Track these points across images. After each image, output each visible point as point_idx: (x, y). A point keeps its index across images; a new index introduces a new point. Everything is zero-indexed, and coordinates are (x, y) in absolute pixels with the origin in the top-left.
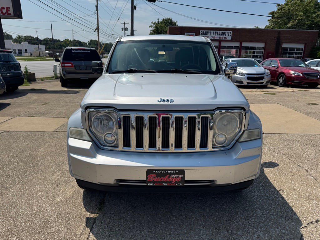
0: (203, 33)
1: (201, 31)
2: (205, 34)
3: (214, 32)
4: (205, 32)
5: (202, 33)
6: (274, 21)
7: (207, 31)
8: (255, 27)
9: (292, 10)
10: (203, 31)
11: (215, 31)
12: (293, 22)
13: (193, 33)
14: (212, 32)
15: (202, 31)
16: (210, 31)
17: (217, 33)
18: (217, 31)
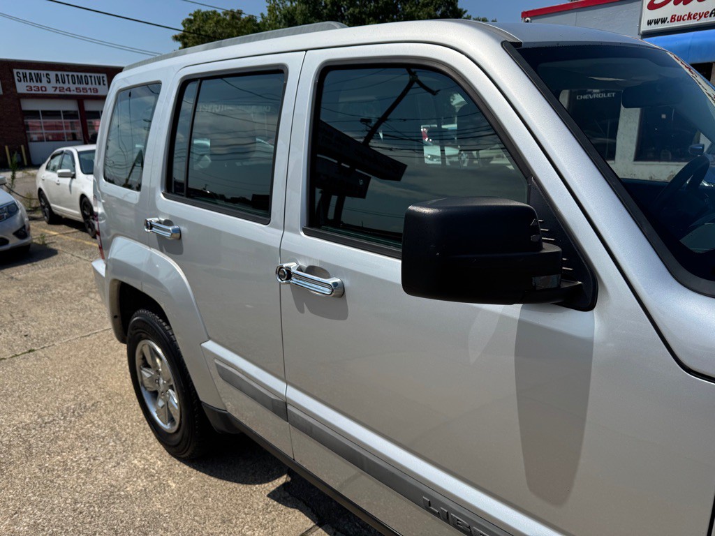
0: (25, 77)
1: (15, 71)
2: (31, 79)
3: (57, 75)
4: (30, 74)
5: (21, 76)
7: (36, 72)
10: (24, 71)
11: (59, 73)
14: (52, 74)
15: (21, 71)
16: (45, 72)
17: (66, 78)
18: (65, 73)
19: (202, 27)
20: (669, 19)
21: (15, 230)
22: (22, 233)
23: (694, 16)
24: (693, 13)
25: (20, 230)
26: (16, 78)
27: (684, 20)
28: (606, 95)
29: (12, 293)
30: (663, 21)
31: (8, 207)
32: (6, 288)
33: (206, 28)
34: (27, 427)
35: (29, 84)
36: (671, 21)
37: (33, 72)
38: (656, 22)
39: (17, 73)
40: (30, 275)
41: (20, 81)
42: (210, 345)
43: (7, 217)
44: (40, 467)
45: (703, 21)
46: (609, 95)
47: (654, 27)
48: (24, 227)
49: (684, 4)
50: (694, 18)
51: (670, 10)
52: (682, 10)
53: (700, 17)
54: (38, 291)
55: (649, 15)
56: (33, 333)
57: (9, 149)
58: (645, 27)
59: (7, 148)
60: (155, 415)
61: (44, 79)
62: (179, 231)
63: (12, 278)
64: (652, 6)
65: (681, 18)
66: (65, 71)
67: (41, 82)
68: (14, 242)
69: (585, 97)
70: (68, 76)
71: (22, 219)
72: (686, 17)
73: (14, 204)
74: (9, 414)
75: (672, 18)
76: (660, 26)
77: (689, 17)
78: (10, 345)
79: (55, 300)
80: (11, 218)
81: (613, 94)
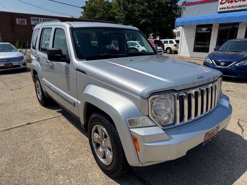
0: (34, 19)
1: (31, 17)
2: (36, 20)
3: (43, 19)
4: (35, 18)
5: (33, 19)
6: (86, 13)
7: (37, 18)
8: (71, 17)
9: (96, 7)
10: (34, 18)
11: (44, 19)
12: (99, 15)
13: (24, 19)
14: (42, 19)
15: (33, 18)
16: (40, 18)
17: (46, 20)
18: (46, 19)
19: (90, 4)
20: (226, 8)
21: (22, 63)
22: (24, 64)
23: (234, 7)
24: (233, 6)
25: (24, 63)
26: (31, 20)
27: (231, 8)
28: (207, 31)
29: (19, 78)
30: (224, 8)
31: (21, 57)
32: (18, 77)
33: (92, 5)
34: (15, 100)
35: (35, 22)
36: (227, 9)
37: (36, 18)
38: (222, 9)
39: (32, 18)
40: (25, 75)
41: (32, 21)
42: (44, 79)
43: (21, 60)
44: (16, 105)
45: (237, 9)
46: (208, 32)
47: (221, 10)
48: (25, 63)
49: (231, 3)
50: (234, 8)
51: (226, 5)
52: (230, 5)
53: (236, 8)
54: (26, 78)
55: (220, 6)
56: (21, 85)
57: (28, 42)
58: (219, 10)
59: (27, 41)
60: (39, 97)
61: (40, 20)
62: (39, 57)
63: (20, 75)
64: (221, 3)
65: (229, 8)
66: (46, 18)
67: (38, 21)
68: (22, 66)
69: (201, 32)
70: (47, 19)
71: (25, 61)
72: (231, 7)
73: (23, 56)
74: (12, 98)
75: (227, 8)
76: (223, 10)
77: (232, 7)
78: (16, 87)
79: (29, 80)
80: (22, 60)
81: (209, 31)
